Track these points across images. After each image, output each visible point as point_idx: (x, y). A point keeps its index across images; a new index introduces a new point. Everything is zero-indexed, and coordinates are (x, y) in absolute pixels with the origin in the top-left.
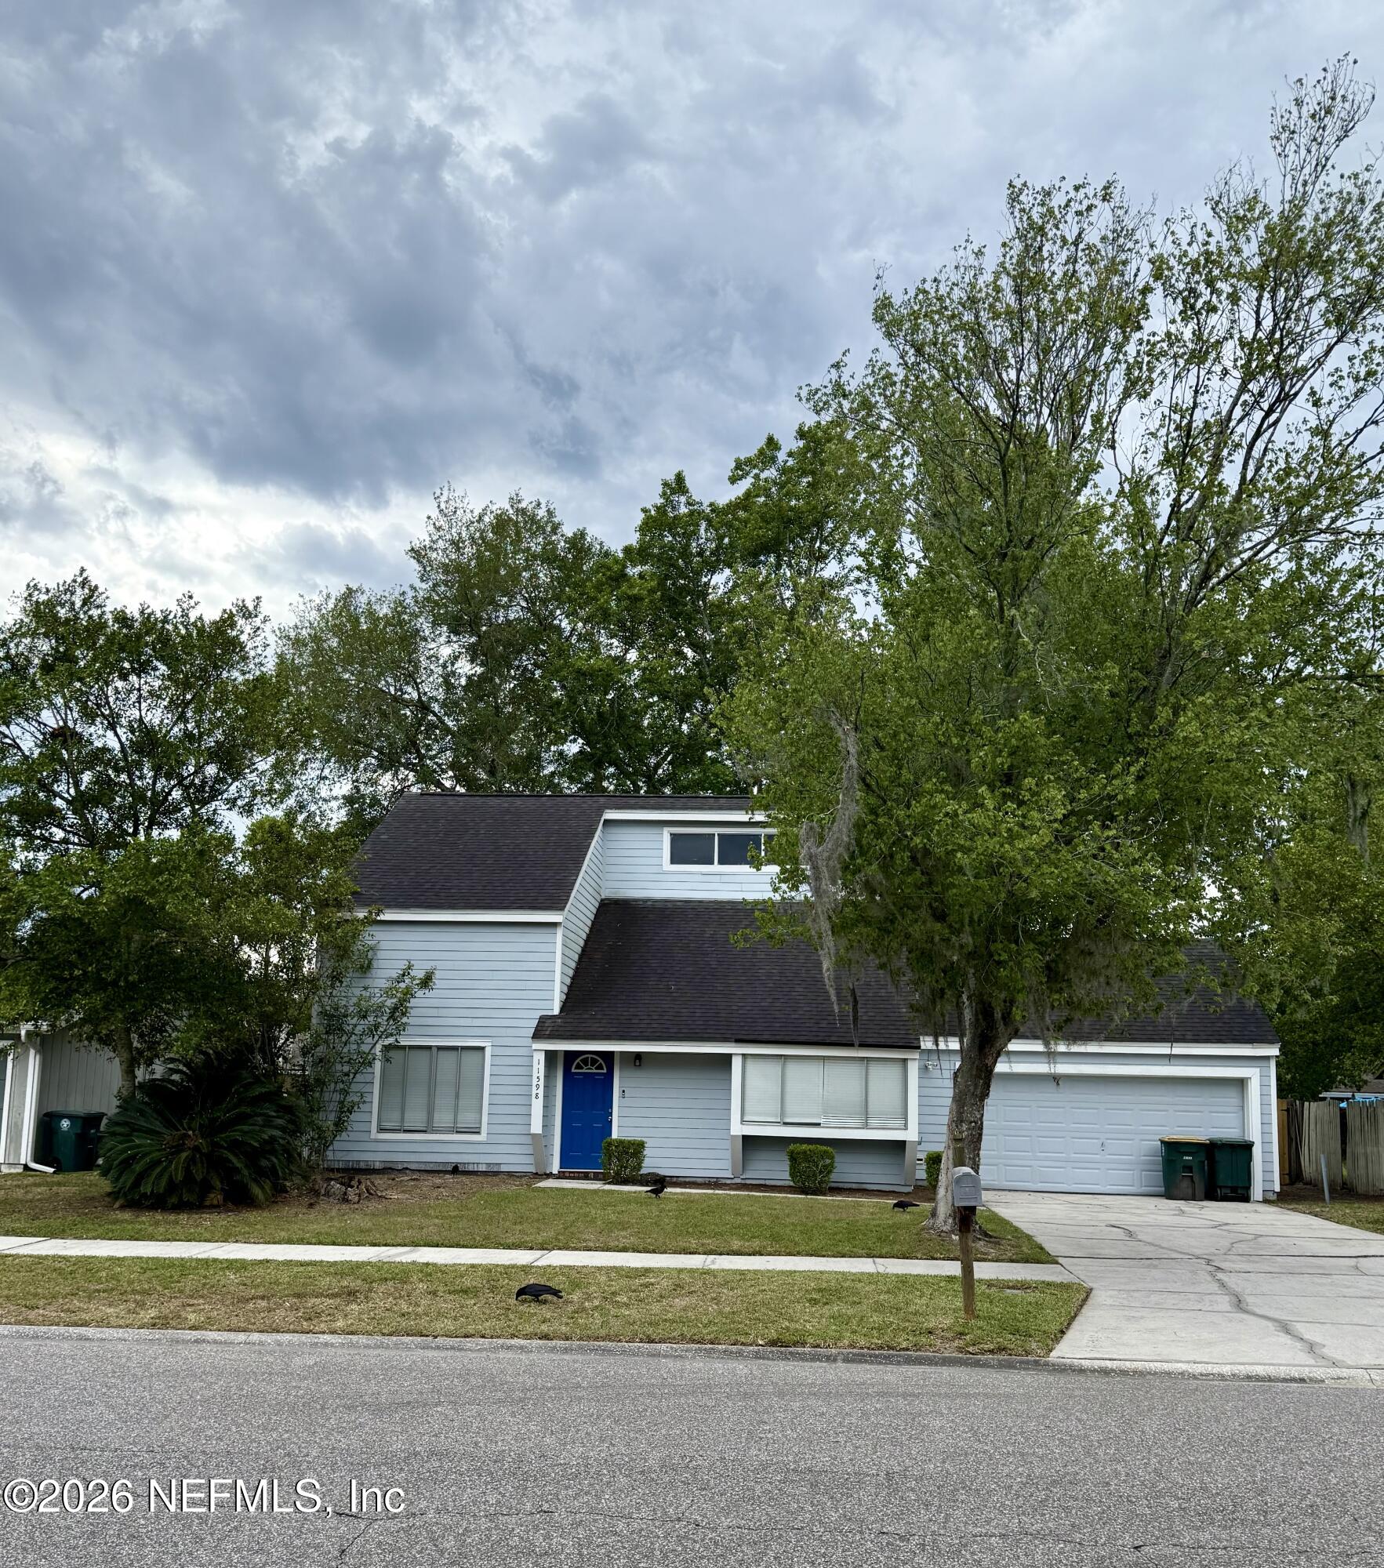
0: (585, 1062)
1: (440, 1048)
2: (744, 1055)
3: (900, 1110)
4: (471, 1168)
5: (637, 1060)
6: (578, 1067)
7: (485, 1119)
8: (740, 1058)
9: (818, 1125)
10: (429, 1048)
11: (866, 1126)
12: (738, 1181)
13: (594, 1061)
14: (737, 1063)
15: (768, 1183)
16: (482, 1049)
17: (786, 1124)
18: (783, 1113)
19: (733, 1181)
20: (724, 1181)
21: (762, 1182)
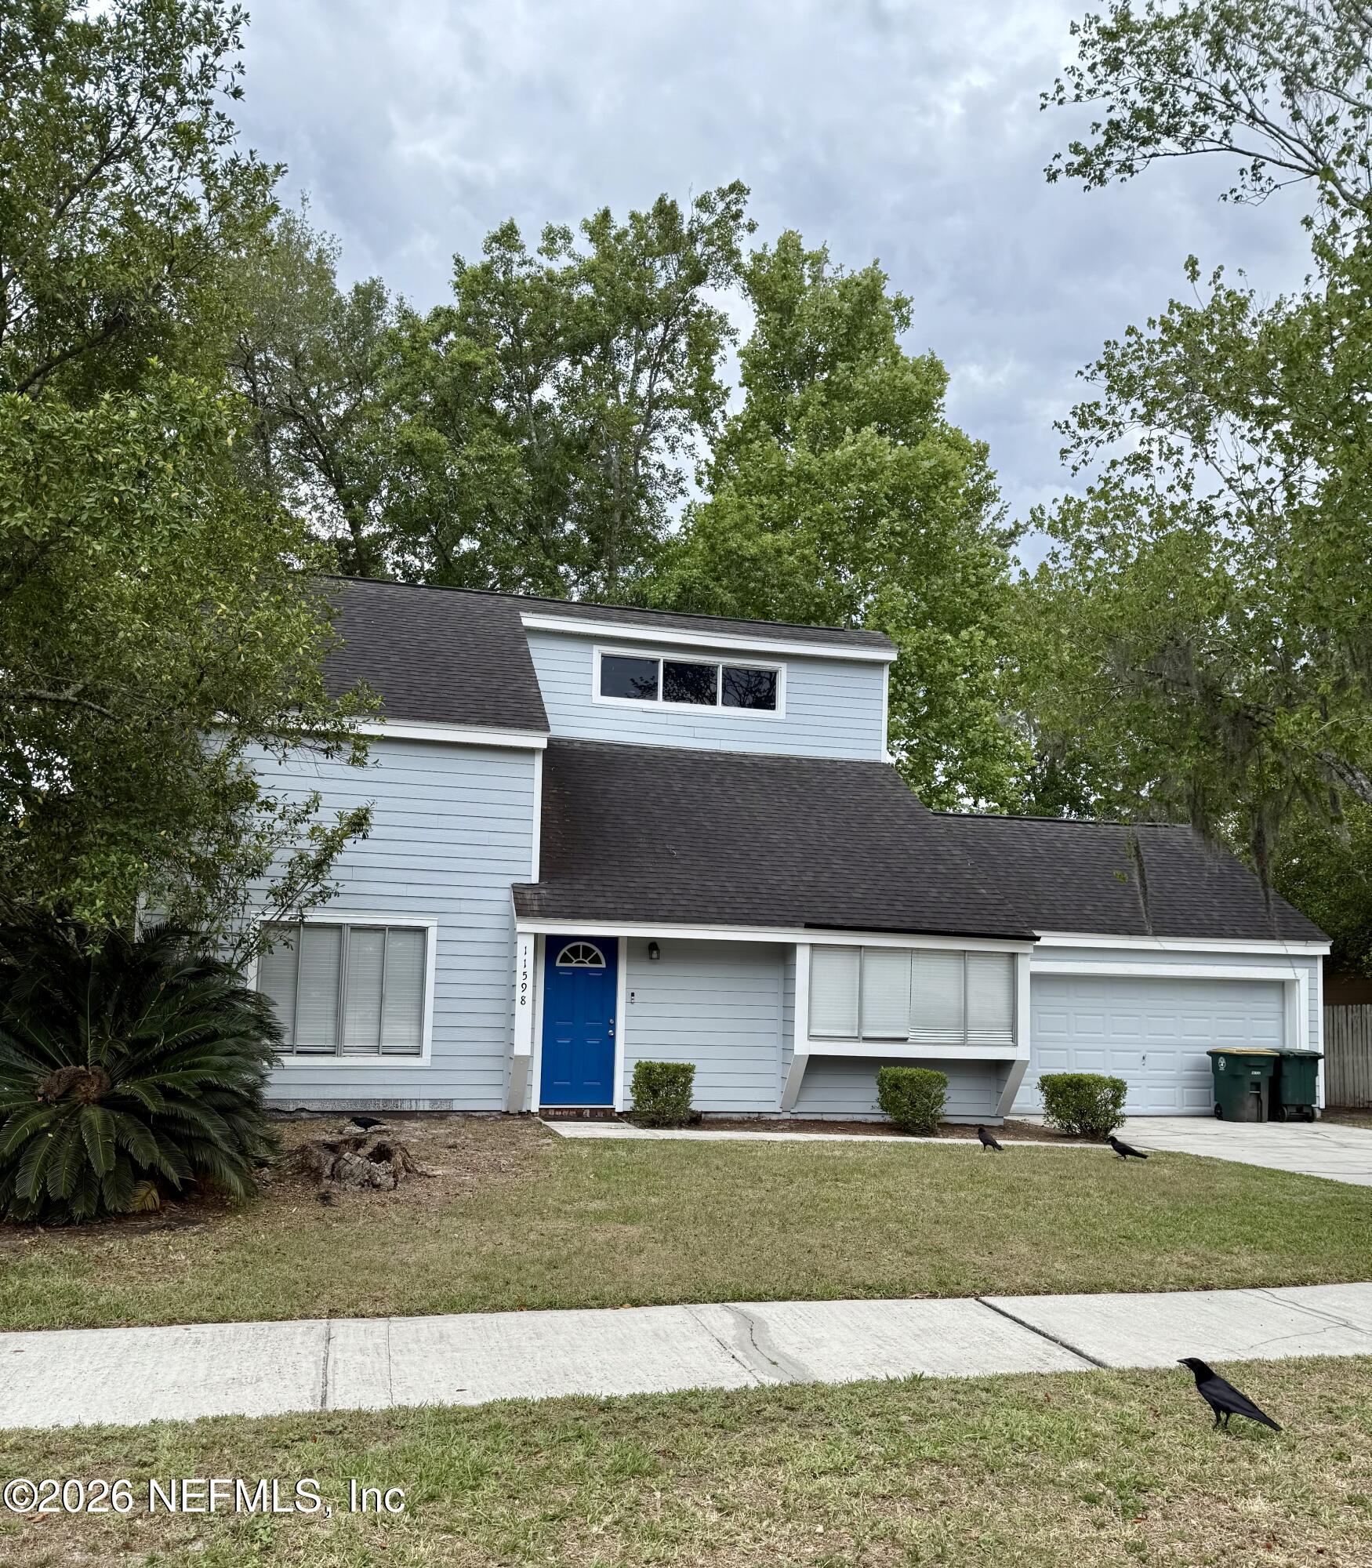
0: (575, 952)
1: (357, 928)
2: (812, 945)
3: (1005, 1019)
4: (406, 1107)
5: (652, 948)
6: (565, 959)
7: (428, 1033)
8: (807, 949)
9: (904, 1040)
10: (339, 927)
11: (964, 1042)
12: (787, 1116)
13: (587, 952)
14: (802, 957)
15: (825, 1118)
16: (422, 931)
17: (866, 1039)
18: (860, 1026)
19: (781, 1117)
20: (768, 1117)
21: (818, 1117)
